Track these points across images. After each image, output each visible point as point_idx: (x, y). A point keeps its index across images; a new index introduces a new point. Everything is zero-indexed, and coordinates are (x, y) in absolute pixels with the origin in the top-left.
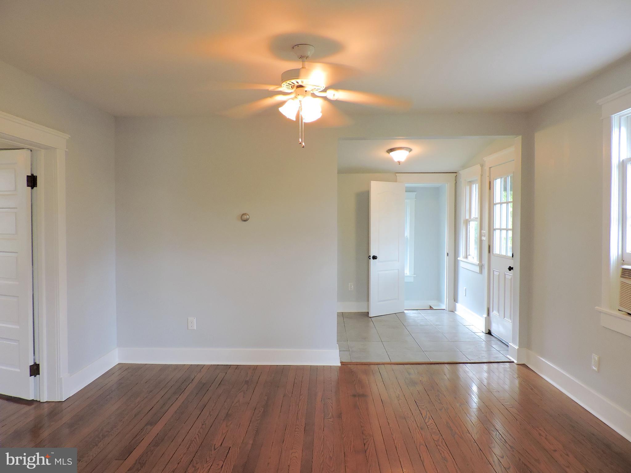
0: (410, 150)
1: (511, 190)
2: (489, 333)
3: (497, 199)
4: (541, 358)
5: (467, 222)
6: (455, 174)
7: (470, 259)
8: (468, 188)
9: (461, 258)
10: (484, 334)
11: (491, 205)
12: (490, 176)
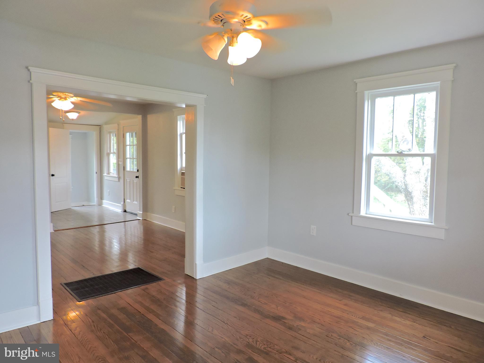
0: (79, 113)
1: (135, 137)
2: (125, 211)
3: (128, 143)
4: (154, 215)
5: (108, 154)
6: (99, 126)
7: (111, 175)
8: (108, 135)
9: (105, 174)
10: (122, 212)
11: (125, 146)
12: (123, 131)
